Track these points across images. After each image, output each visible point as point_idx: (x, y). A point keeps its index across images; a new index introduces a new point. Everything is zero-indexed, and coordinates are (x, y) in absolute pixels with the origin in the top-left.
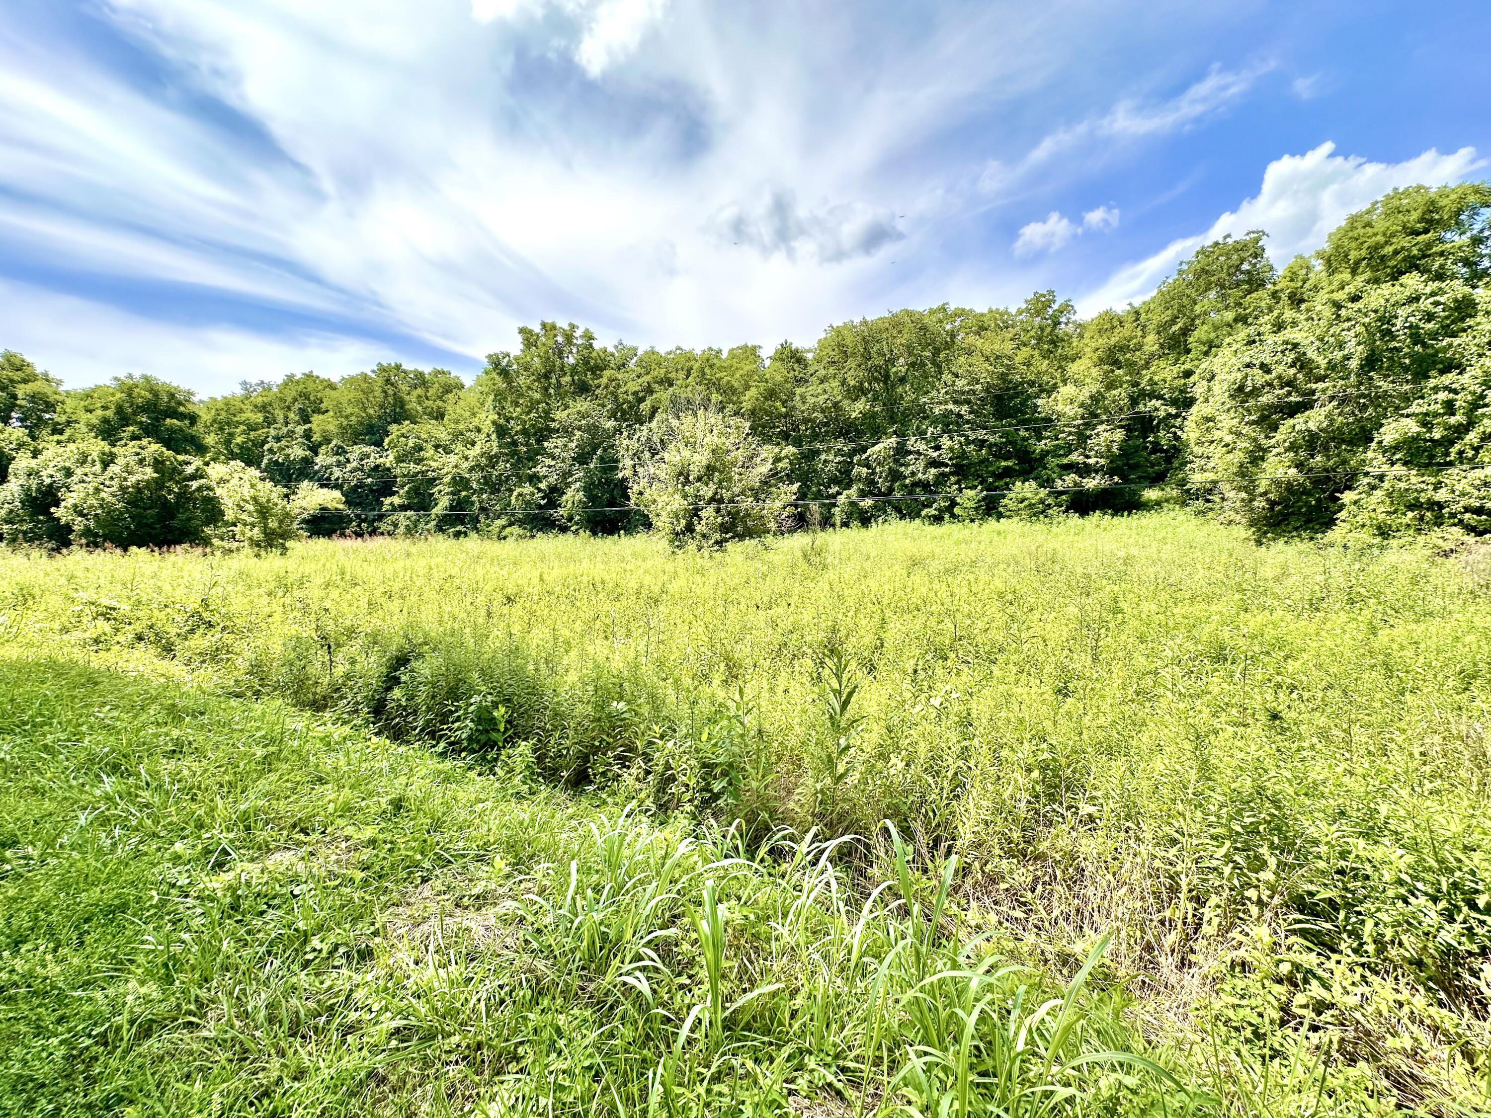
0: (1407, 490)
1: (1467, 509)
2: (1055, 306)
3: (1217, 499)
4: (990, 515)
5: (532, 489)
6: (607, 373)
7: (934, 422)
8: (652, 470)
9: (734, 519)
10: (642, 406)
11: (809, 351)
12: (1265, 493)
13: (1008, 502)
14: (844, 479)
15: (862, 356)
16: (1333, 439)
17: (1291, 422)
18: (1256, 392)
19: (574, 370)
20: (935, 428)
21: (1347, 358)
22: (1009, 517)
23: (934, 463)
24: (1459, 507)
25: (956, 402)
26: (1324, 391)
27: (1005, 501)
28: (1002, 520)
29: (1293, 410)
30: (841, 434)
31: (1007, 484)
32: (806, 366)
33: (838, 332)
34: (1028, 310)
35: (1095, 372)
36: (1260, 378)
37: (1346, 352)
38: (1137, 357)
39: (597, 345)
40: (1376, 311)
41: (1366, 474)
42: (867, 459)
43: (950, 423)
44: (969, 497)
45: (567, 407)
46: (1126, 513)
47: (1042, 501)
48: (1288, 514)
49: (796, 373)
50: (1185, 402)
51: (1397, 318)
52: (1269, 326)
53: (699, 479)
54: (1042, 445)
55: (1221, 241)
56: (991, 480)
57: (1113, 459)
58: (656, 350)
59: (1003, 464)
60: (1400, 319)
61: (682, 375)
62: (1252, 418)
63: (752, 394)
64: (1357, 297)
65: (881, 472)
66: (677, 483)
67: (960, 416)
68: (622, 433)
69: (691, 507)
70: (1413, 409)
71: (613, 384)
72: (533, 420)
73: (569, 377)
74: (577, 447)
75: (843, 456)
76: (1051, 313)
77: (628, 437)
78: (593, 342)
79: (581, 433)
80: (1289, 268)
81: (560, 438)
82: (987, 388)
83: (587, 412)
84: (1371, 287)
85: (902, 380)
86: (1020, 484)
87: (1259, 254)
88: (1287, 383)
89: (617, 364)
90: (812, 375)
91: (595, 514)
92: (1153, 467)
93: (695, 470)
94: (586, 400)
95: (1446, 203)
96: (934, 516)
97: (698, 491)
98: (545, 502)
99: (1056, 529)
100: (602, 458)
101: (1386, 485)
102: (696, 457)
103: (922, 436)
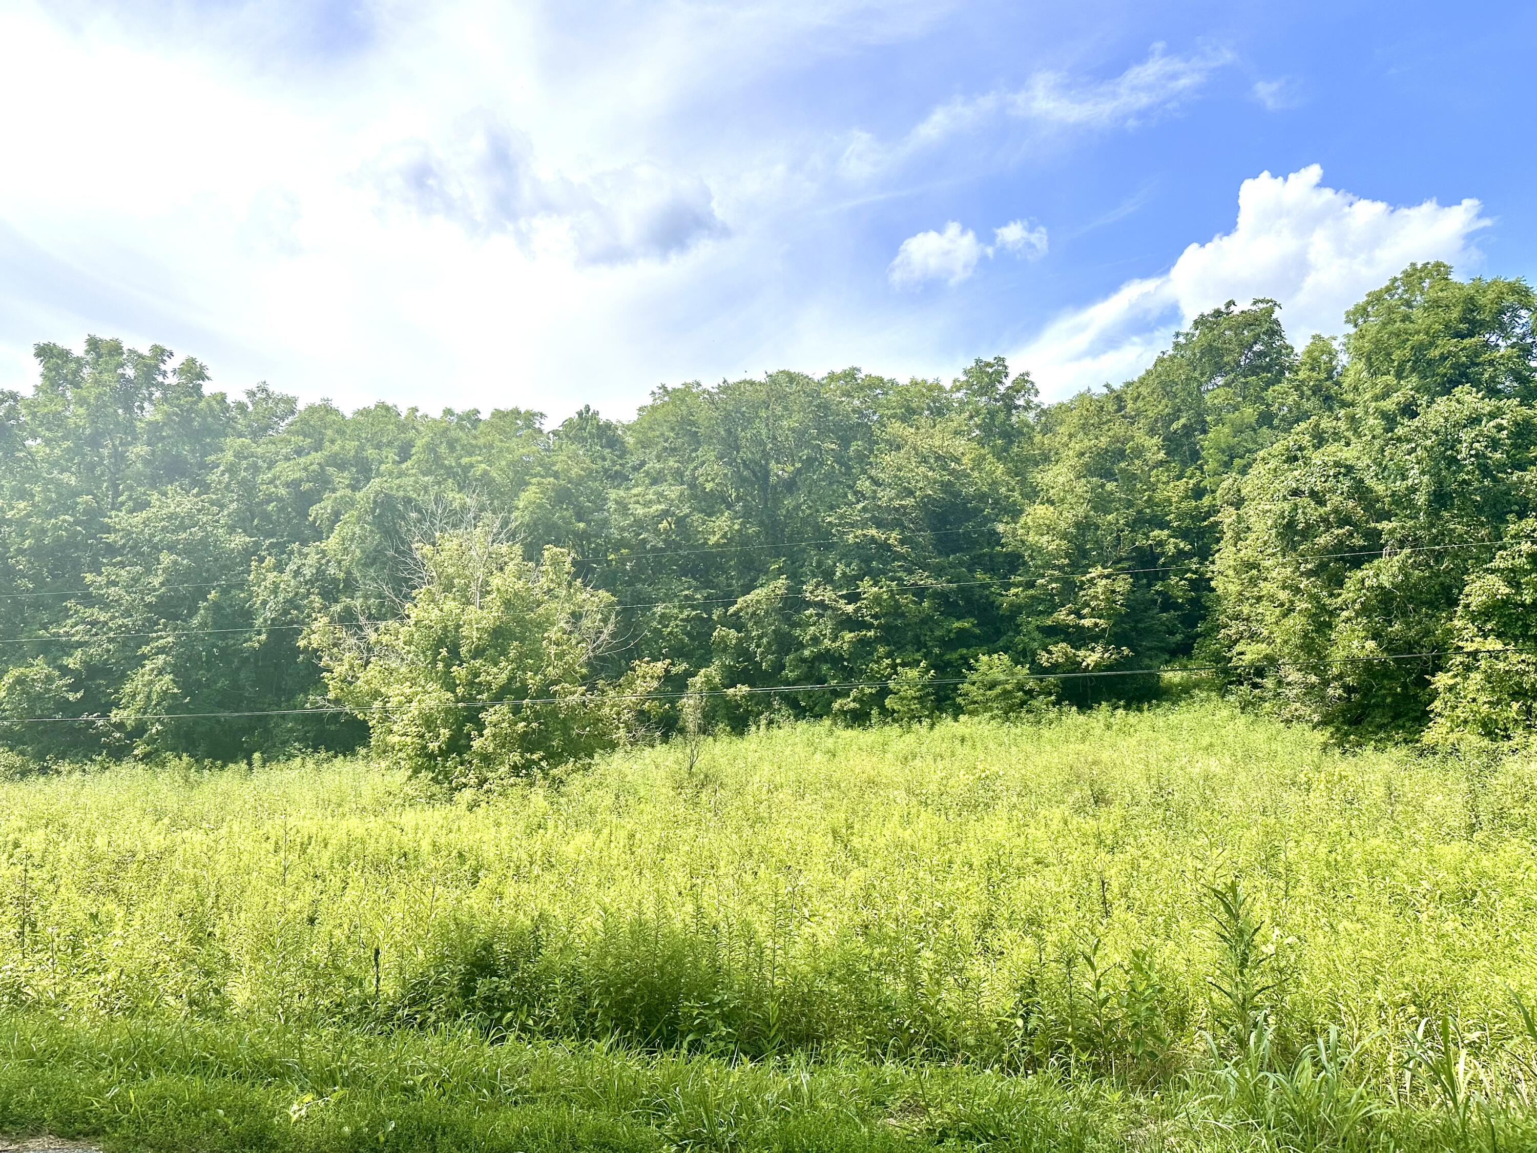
0: (1507, 672)
2: (1008, 382)
3: (1271, 683)
4: (942, 711)
5: (46, 669)
6: (232, 443)
7: (846, 555)
8: (373, 637)
9: (548, 724)
10: (313, 509)
11: (627, 427)
12: (1340, 677)
13: (969, 687)
14: (699, 648)
15: (723, 441)
16: (1411, 599)
17: (1360, 574)
18: (1308, 532)
19: (155, 434)
20: (848, 565)
21: (1413, 490)
22: (972, 713)
23: (849, 623)
25: (879, 524)
26: (1392, 532)
27: (965, 687)
28: (962, 718)
29: (1359, 558)
31: (965, 660)
32: (623, 454)
33: (679, 397)
34: (969, 386)
35: (1081, 487)
36: (1314, 512)
37: (1410, 482)
38: (1137, 466)
39: (208, 389)
40: (1436, 433)
41: (1459, 650)
42: (736, 613)
43: (871, 559)
44: (911, 677)
45: (140, 506)
46: (1146, 706)
47: (1020, 687)
48: (1368, 706)
49: (607, 464)
51: (1460, 442)
52: (1307, 437)
53: (478, 653)
54: (1012, 596)
55: (1223, 309)
56: (937, 650)
57: (1118, 619)
58: (334, 405)
59: (957, 625)
60: (1465, 445)
61: (392, 455)
62: (1309, 566)
63: (532, 497)
64: (1409, 410)
65: (760, 637)
66: (434, 662)
67: (889, 547)
68: (262, 560)
69: (460, 705)
70: (1497, 563)
71: (244, 464)
72: (60, 528)
73: (145, 448)
74: (162, 584)
75: (694, 608)
76: (1002, 389)
77: (275, 568)
78: (201, 382)
79: (173, 557)
80: (1309, 352)
81: (122, 565)
82: (925, 504)
83: (190, 515)
84: (1423, 400)
85: (790, 486)
86: (984, 658)
87: (1274, 331)
88: (1344, 520)
89: (250, 426)
90: (635, 469)
91: (196, 722)
92: (1172, 633)
93: (471, 635)
94: (188, 492)
95: (1482, 301)
96: (853, 711)
97: (477, 675)
98: (79, 695)
99: (1046, 733)
100: (217, 607)
101: (1483, 664)
102: (473, 612)
103: (828, 576)
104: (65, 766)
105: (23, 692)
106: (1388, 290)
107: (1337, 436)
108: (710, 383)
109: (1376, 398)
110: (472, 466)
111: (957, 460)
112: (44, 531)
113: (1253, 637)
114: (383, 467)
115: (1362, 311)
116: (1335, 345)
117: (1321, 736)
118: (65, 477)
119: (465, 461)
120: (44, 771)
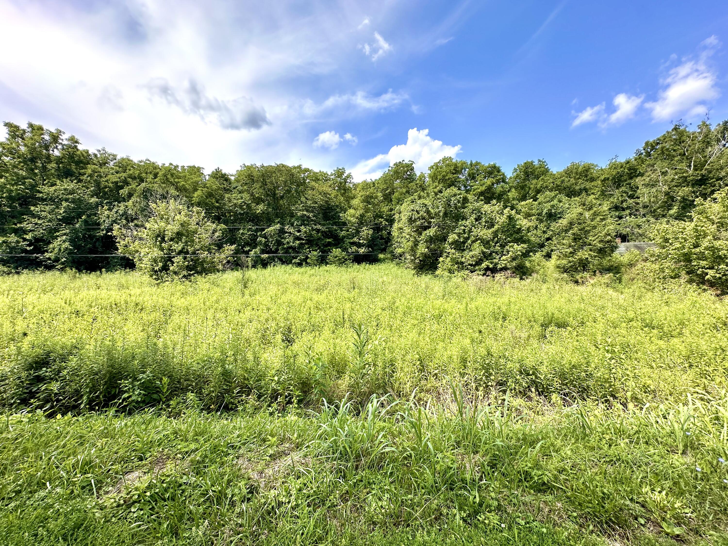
0: (455, 258)
1: (469, 265)
2: (345, 175)
3: (403, 259)
4: (322, 263)
5: (16, 239)
6: (91, 167)
7: (298, 219)
8: (135, 233)
9: (195, 263)
10: (121, 191)
11: (232, 175)
12: (419, 257)
13: (330, 257)
14: (253, 243)
15: (262, 182)
16: (437, 239)
17: (426, 232)
18: (415, 221)
19: (59, 160)
20: (298, 222)
21: (439, 212)
22: (331, 264)
23: (298, 238)
24: (466, 264)
25: (307, 211)
26: (434, 222)
28: (328, 266)
29: (426, 228)
30: (250, 221)
31: (329, 249)
32: (230, 184)
33: (249, 168)
34: (335, 175)
35: (361, 205)
36: (416, 216)
37: (439, 210)
38: (376, 201)
39: (81, 147)
40: (446, 198)
41: (446, 252)
42: (265, 234)
43: (305, 221)
44: (315, 254)
45: (53, 185)
46: (374, 263)
47: (343, 258)
48: (424, 265)
49: (225, 186)
50: (391, 221)
51: (451, 200)
52: (417, 197)
53: (172, 240)
54: (343, 233)
55: (401, 162)
56: (322, 247)
57: (369, 241)
59: (328, 240)
61: (151, 176)
62: (414, 229)
63: (199, 194)
64: (441, 192)
65: (272, 241)
66: (156, 242)
67: (309, 217)
68: (103, 207)
69: (166, 256)
70: (456, 231)
71: (96, 174)
72: (19, 190)
73: (55, 165)
74: (64, 212)
75: (252, 231)
76: (344, 177)
77: (108, 210)
78: (77, 144)
79: (67, 203)
80: (420, 176)
81: (47, 205)
82: (321, 207)
83: (73, 190)
84: (444, 189)
85: (282, 197)
86: (334, 250)
87: (412, 169)
88: (424, 218)
89: (99, 162)
90: (234, 188)
91: (80, 258)
92: (382, 245)
93: (169, 234)
94: (72, 182)
95: (458, 165)
96: (298, 263)
97: (171, 247)
98: (31, 248)
99: (349, 270)
100: (86, 221)
101: (450, 256)
102: (169, 227)
103: (292, 225)
104: (25, 271)
105: (7, 246)
106: (439, 162)
107: (424, 198)
108: (259, 164)
109: (433, 188)
110: (179, 182)
111: (330, 195)
112: (12, 191)
113: (401, 247)
114: (148, 180)
115: (432, 167)
116: (426, 175)
117: (413, 272)
118: (21, 172)
119: (176, 180)
120: (18, 273)
